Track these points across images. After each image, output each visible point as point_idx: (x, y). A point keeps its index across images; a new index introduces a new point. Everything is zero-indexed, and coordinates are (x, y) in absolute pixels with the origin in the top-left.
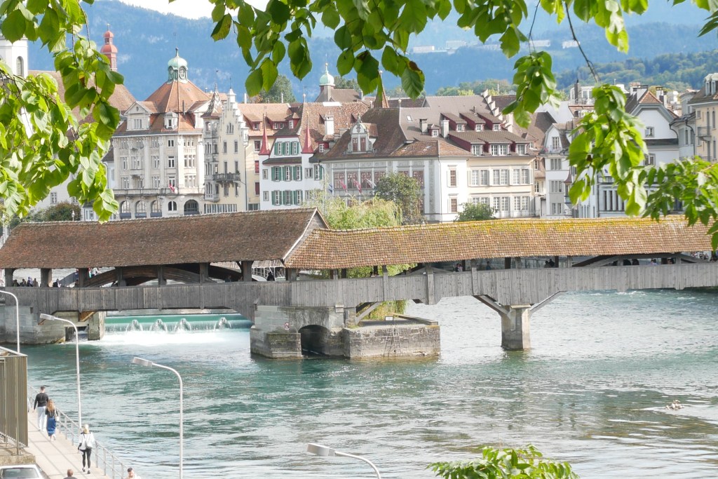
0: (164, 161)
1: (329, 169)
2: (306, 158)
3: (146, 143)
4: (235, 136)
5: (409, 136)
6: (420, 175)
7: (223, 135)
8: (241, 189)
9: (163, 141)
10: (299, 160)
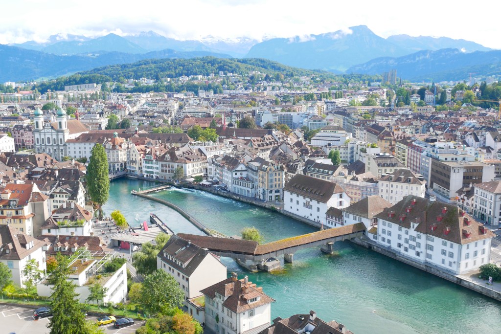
0: (115, 155)
1: (160, 163)
2: (154, 160)
3: (111, 152)
4: (135, 153)
5: (179, 158)
6: (182, 167)
7: (132, 152)
8: (137, 164)
9: (115, 151)
10: (153, 160)
